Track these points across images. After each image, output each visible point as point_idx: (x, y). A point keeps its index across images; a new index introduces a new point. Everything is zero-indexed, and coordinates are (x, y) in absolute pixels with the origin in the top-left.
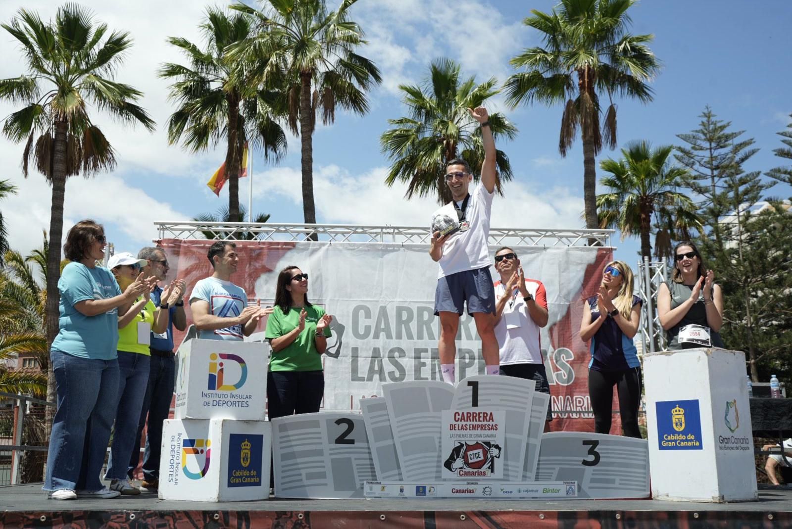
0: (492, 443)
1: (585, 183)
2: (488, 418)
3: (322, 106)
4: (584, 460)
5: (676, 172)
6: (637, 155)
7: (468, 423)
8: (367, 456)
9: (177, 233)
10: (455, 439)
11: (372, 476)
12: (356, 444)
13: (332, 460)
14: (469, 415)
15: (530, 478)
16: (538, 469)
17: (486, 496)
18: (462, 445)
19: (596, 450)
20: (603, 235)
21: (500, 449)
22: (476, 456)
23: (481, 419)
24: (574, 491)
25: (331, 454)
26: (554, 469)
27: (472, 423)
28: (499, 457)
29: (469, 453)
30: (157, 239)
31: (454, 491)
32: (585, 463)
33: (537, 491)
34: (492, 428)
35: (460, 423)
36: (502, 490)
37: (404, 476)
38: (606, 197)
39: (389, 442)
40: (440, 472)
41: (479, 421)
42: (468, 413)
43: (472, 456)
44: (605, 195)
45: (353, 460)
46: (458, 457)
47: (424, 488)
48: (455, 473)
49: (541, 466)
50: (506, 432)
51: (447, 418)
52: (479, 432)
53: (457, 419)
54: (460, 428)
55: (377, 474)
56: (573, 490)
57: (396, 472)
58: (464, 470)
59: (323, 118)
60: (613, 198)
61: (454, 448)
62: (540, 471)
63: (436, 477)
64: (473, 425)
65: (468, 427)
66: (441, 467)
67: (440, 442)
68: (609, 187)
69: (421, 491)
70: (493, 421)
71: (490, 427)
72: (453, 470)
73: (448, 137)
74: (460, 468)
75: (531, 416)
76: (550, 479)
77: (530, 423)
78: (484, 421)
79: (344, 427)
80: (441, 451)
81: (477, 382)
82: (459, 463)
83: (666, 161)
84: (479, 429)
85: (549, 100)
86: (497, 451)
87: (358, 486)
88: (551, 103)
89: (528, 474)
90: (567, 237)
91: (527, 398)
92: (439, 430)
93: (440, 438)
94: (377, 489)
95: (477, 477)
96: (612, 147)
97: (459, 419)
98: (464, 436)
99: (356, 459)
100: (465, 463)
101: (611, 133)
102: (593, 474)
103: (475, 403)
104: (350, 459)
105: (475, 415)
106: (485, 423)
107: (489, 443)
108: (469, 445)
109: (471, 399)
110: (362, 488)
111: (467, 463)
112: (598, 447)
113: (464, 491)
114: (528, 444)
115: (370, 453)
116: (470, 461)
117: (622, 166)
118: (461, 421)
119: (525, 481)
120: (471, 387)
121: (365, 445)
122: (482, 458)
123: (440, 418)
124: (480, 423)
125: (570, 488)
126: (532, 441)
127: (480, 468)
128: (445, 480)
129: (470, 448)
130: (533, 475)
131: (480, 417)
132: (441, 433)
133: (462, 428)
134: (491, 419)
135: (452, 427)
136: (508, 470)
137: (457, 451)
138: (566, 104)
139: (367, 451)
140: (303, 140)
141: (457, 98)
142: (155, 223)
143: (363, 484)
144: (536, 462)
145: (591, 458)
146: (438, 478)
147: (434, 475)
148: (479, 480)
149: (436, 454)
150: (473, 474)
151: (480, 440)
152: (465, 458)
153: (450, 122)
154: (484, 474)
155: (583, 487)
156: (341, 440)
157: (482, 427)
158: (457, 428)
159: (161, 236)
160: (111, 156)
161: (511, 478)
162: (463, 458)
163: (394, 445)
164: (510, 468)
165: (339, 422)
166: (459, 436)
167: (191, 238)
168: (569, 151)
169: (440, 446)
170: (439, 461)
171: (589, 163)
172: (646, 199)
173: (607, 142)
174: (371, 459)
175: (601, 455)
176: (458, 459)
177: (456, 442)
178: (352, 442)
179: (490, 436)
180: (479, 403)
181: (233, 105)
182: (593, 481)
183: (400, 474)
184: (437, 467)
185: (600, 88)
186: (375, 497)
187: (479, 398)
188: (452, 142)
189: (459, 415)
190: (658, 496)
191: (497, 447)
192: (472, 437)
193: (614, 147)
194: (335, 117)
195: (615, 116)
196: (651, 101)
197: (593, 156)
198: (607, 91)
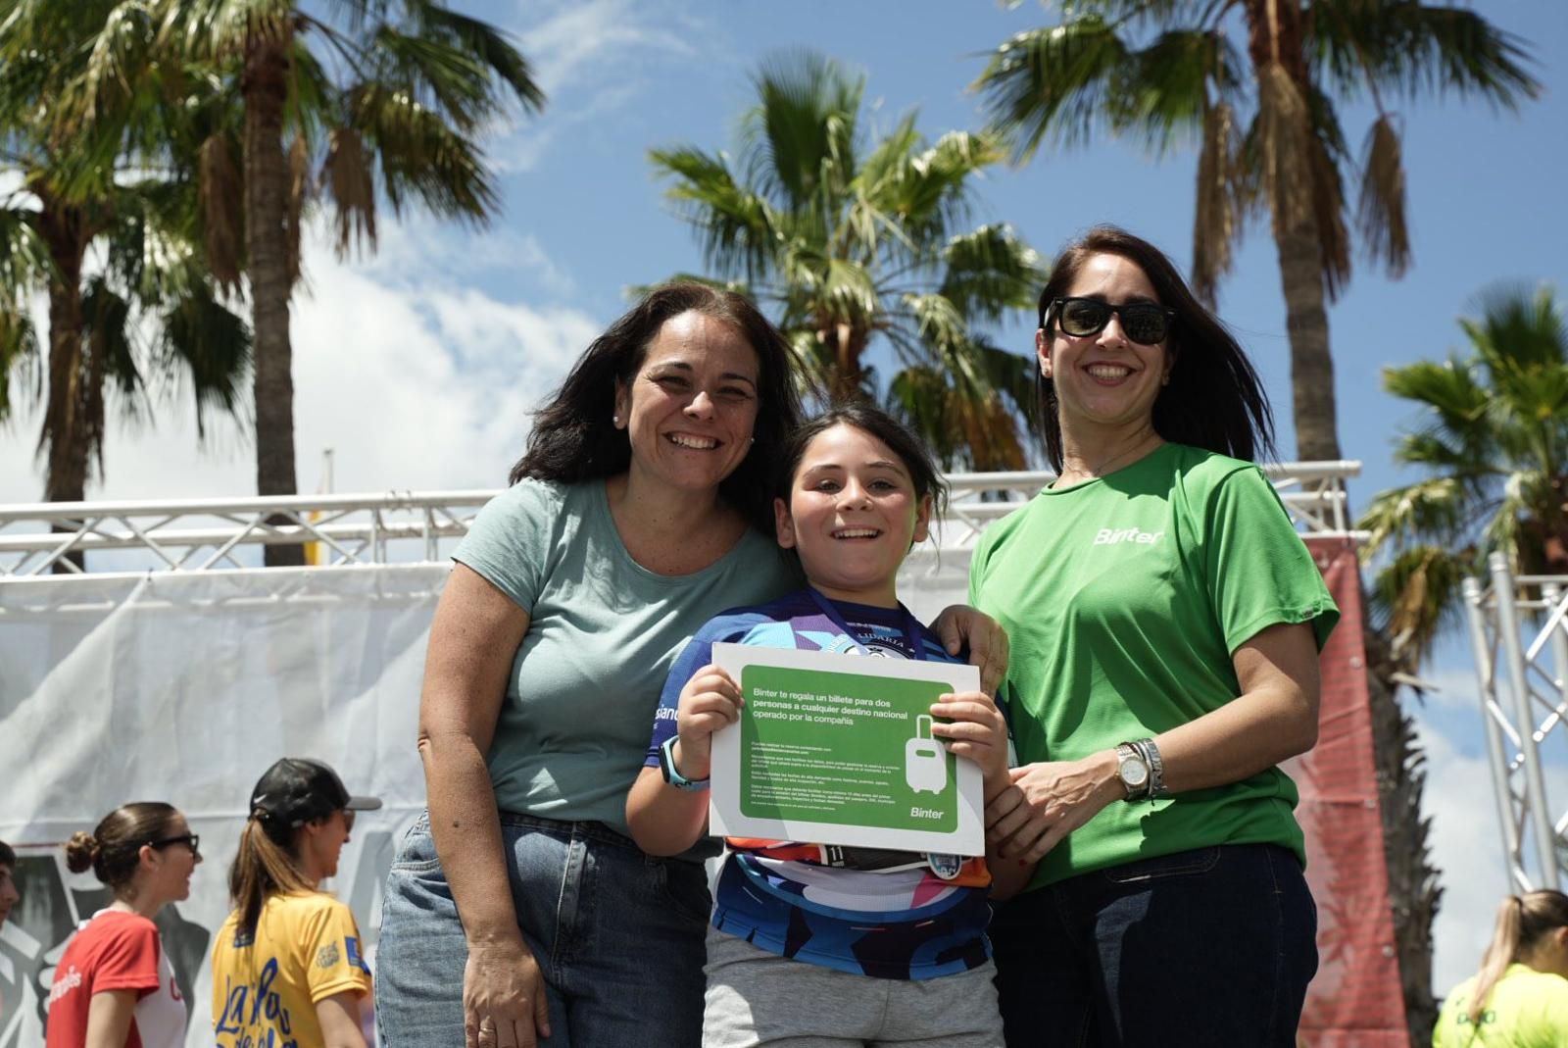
6: (1518, 334)
20: (1314, 494)
38: (1413, 493)
59: (337, 236)
60: (1437, 493)
85: (1158, 133)
88: (1163, 146)
96: (1395, 270)
101: (1387, 221)
117: (1461, 374)
140: (261, 316)
141: (858, 187)
153: (835, 260)
171: (1307, 324)
173: (1374, 253)
185: (1339, 73)
188: (844, 332)
193: (1403, 267)
195: (1394, 156)
196: (1533, 95)
197: (1321, 297)
198: (1364, 86)
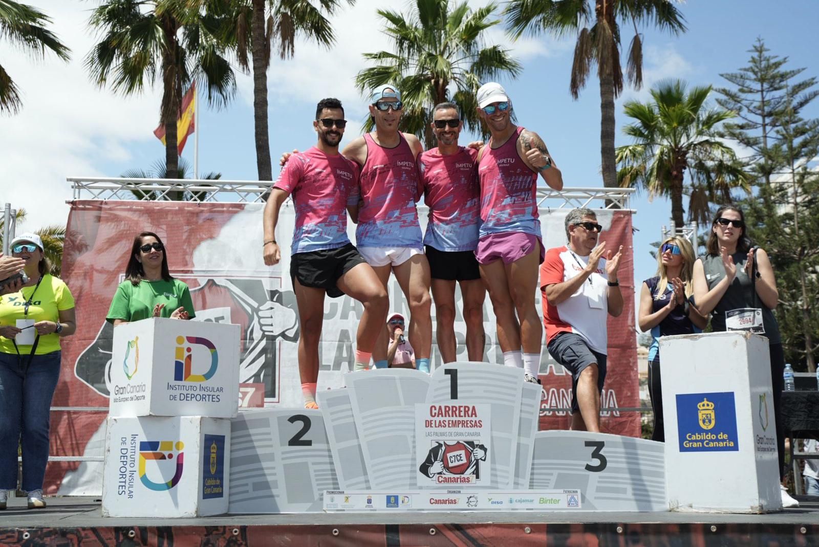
0: (476, 443)
1: (602, 132)
2: (470, 412)
3: (279, 35)
4: (587, 465)
5: (715, 116)
6: (669, 97)
7: (447, 419)
8: (327, 460)
9: (96, 192)
10: (432, 438)
11: (334, 484)
12: (314, 446)
13: (285, 466)
14: (447, 409)
15: (522, 485)
16: (532, 474)
17: (470, 507)
18: (440, 445)
19: (601, 453)
20: (621, 196)
21: (485, 450)
22: (457, 458)
23: (462, 414)
24: (577, 502)
25: (283, 459)
26: (552, 474)
27: (451, 419)
28: (484, 460)
29: (449, 455)
30: (72, 199)
31: (432, 501)
32: (589, 468)
33: (532, 501)
34: (476, 425)
35: (438, 419)
36: (490, 500)
37: (372, 484)
38: (631, 148)
39: (354, 442)
40: (415, 478)
41: (460, 416)
42: (446, 407)
43: (453, 459)
44: (627, 147)
45: (310, 465)
46: (436, 459)
47: (396, 498)
48: (433, 479)
49: (535, 471)
50: (491, 430)
51: (422, 412)
52: (460, 429)
53: (433, 414)
54: (437, 425)
55: (339, 481)
56: (575, 501)
57: (362, 478)
58: (443, 476)
59: (281, 50)
60: (639, 149)
61: (430, 448)
62: (535, 477)
63: (411, 485)
64: (452, 421)
65: (447, 423)
66: (415, 471)
67: (414, 442)
68: (633, 137)
69: (392, 501)
70: (476, 416)
71: (473, 423)
72: (431, 476)
73: (437, 75)
74: (438, 474)
75: (521, 411)
76: (547, 486)
77: (520, 418)
78: (465, 416)
79: (300, 425)
80: (415, 453)
81: (456, 370)
82: (437, 467)
83: (703, 104)
84: (460, 425)
85: (559, 29)
86: (483, 452)
87: (317, 497)
89: (521, 481)
90: (576, 198)
91: (515, 389)
92: (412, 427)
93: (414, 437)
94: (339, 499)
95: (459, 484)
96: (637, 87)
97: (435, 413)
98: (443, 434)
99: (314, 464)
100: (444, 467)
101: (635, 70)
102: (599, 482)
103: (454, 395)
104: (306, 463)
105: (454, 409)
106: (467, 418)
107: (473, 442)
108: (448, 445)
109: (449, 390)
110: (322, 499)
111: (446, 467)
112: (604, 449)
113: (444, 502)
114: (519, 445)
115: (330, 456)
116: (451, 465)
117: (651, 111)
118: (438, 416)
119: (517, 488)
120: (449, 376)
121: (324, 446)
122: (465, 461)
123: (413, 412)
124: (461, 419)
125: (572, 497)
126: (523, 440)
127: (463, 473)
128: (421, 488)
129: (450, 448)
130: (526, 481)
131: (460, 411)
132: (414, 430)
133: (440, 425)
134: (474, 413)
135: (428, 424)
136: (496, 476)
137: (434, 452)
138: (580, 34)
139: (327, 453)
140: (256, 79)
141: (447, 27)
142: (68, 180)
143: (322, 495)
144: (529, 466)
145: (596, 462)
146: (413, 485)
147: (408, 482)
148: (462, 488)
149: (410, 456)
150: (455, 480)
151: (462, 439)
152: (444, 460)
153: (439, 57)
154: (468, 480)
155: (587, 496)
156: (296, 441)
157: (464, 424)
158: (433, 425)
159: (77, 196)
160: (14, 94)
161: (500, 486)
162: (442, 461)
163: (359, 446)
164: (498, 473)
165: (293, 419)
166: (436, 434)
167: (114, 199)
168: (581, 92)
169: (414, 447)
170: (413, 465)
171: (607, 107)
172: (678, 152)
173: (631, 81)
174: (332, 463)
175: (607, 459)
176: (436, 462)
177: (433, 442)
178: (309, 443)
179: (472, 434)
180: (459, 395)
181: (170, 33)
182: (599, 489)
183: (367, 481)
184: (411, 471)
185: (623, 14)
186: (338, 510)
187: (459, 389)
188: (441, 81)
189: (435, 409)
190: (677, 508)
191: (482, 447)
192: (451, 436)
193: (640, 87)
194: (295, 49)
195: (640, 49)
196: (684, 31)
197: (613, 98)
198: (630, 18)
